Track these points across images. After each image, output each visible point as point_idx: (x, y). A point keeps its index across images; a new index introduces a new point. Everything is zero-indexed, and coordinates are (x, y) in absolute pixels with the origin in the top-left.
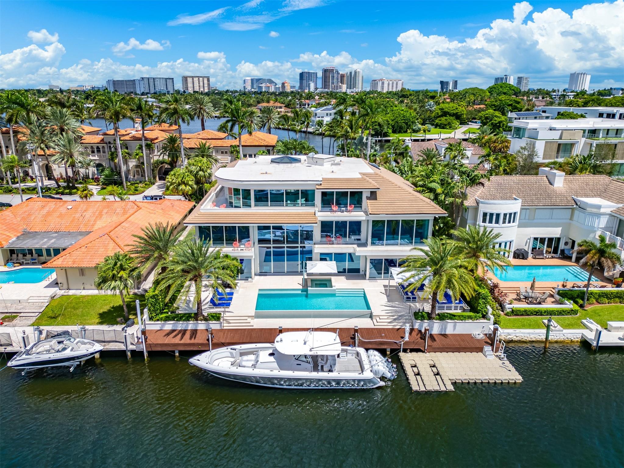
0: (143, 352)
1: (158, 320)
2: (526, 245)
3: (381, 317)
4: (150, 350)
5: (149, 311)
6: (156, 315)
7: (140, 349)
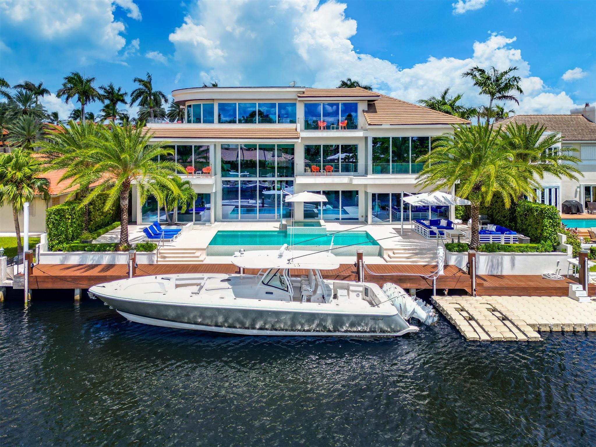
0: (23, 291)
1: (60, 250)
2: (576, 197)
3: (395, 251)
4: (35, 287)
5: (48, 237)
6: (59, 242)
7: (20, 286)
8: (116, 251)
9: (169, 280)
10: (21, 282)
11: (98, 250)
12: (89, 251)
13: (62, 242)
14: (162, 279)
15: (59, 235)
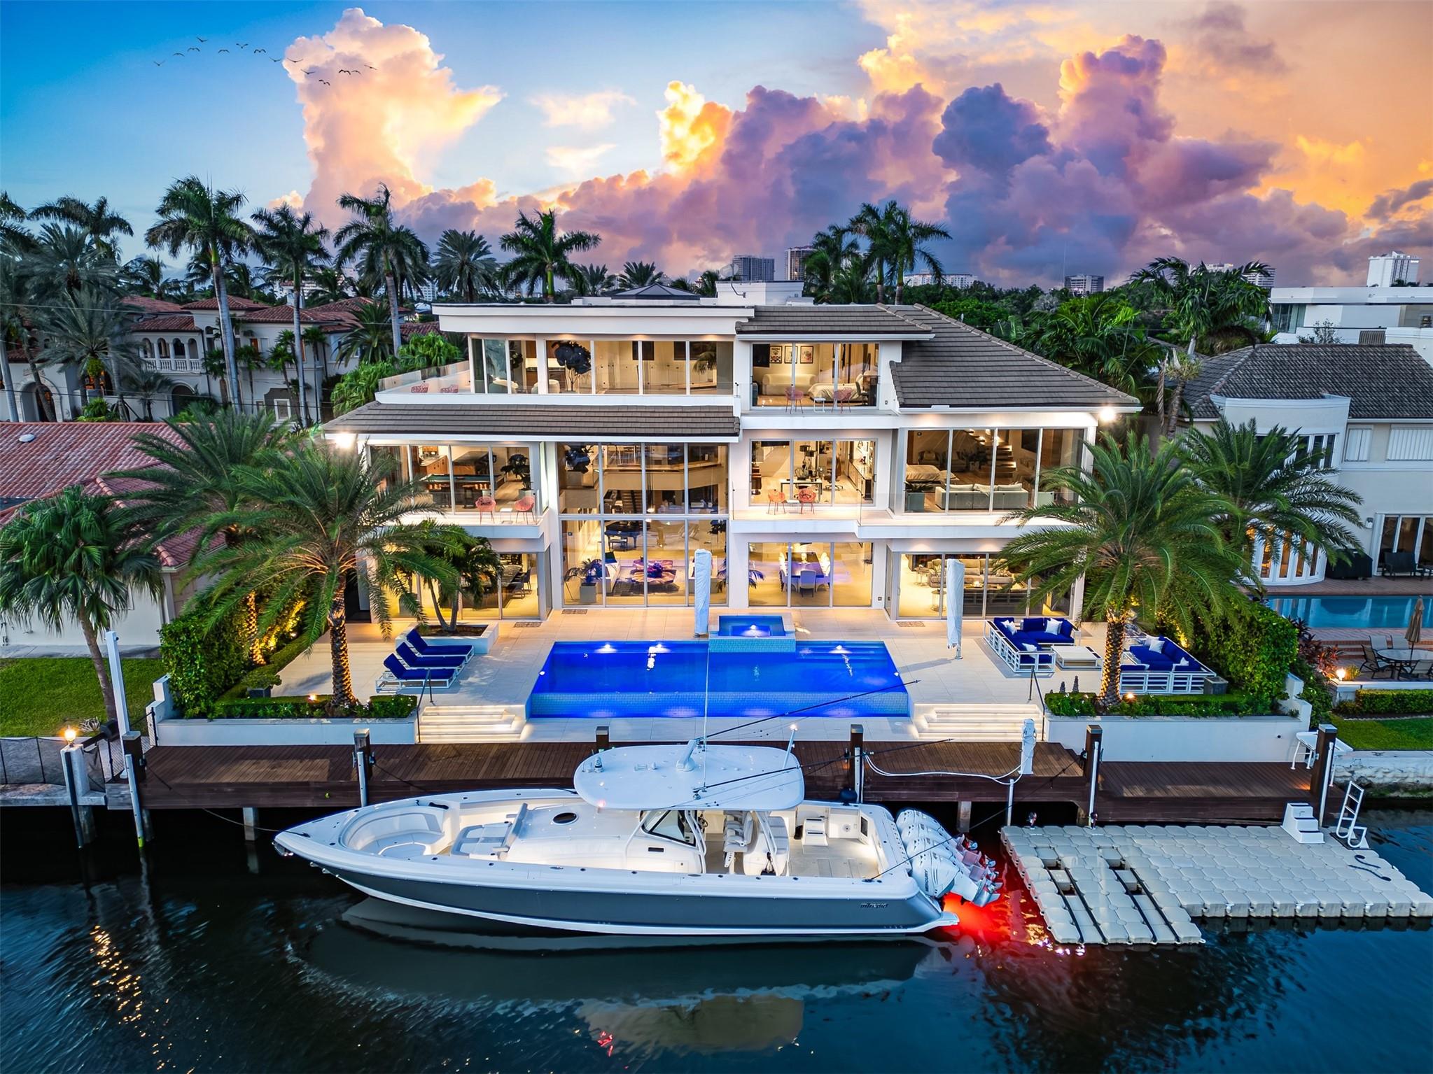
0: (129, 816)
1: (201, 716)
5: (171, 687)
6: (198, 698)
7: (122, 804)
8: (325, 716)
9: (446, 807)
10: (122, 796)
11: (287, 716)
12: (266, 716)
13: (202, 698)
14: (432, 805)
15: (195, 682)
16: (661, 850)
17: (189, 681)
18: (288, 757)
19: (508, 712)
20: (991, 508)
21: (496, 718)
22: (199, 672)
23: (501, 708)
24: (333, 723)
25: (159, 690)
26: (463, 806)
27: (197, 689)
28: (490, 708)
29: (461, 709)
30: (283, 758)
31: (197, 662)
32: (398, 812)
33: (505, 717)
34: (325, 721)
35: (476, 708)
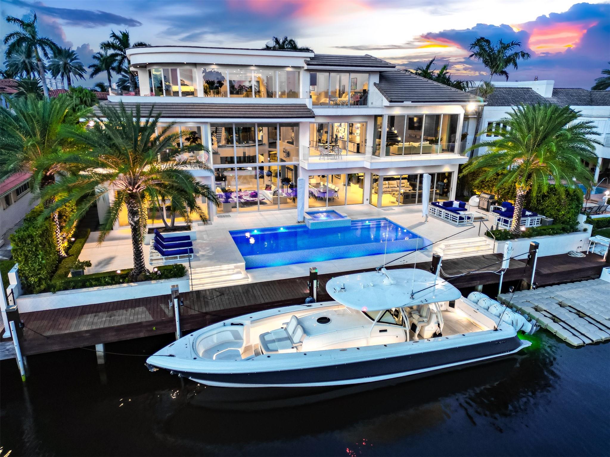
1: (45, 291)
5: (20, 273)
6: (40, 280)
7: (7, 355)
8: (132, 282)
9: (242, 325)
10: (8, 350)
11: (108, 284)
12: (91, 286)
13: (44, 279)
14: (232, 324)
15: (38, 270)
16: (386, 331)
17: (34, 270)
18: (116, 309)
19: (236, 267)
20: (421, 153)
21: (231, 272)
22: (41, 263)
23: (232, 266)
24: (139, 285)
25: (12, 276)
26: (253, 322)
27: (40, 274)
28: (225, 267)
29: (209, 269)
30: (112, 310)
31: (40, 257)
32: (215, 332)
33: (236, 271)
34: (132, 284)
35: (217, 268)
